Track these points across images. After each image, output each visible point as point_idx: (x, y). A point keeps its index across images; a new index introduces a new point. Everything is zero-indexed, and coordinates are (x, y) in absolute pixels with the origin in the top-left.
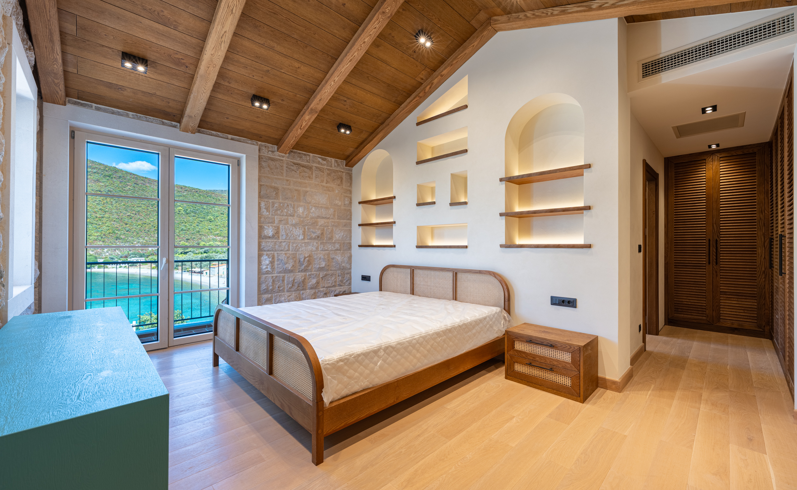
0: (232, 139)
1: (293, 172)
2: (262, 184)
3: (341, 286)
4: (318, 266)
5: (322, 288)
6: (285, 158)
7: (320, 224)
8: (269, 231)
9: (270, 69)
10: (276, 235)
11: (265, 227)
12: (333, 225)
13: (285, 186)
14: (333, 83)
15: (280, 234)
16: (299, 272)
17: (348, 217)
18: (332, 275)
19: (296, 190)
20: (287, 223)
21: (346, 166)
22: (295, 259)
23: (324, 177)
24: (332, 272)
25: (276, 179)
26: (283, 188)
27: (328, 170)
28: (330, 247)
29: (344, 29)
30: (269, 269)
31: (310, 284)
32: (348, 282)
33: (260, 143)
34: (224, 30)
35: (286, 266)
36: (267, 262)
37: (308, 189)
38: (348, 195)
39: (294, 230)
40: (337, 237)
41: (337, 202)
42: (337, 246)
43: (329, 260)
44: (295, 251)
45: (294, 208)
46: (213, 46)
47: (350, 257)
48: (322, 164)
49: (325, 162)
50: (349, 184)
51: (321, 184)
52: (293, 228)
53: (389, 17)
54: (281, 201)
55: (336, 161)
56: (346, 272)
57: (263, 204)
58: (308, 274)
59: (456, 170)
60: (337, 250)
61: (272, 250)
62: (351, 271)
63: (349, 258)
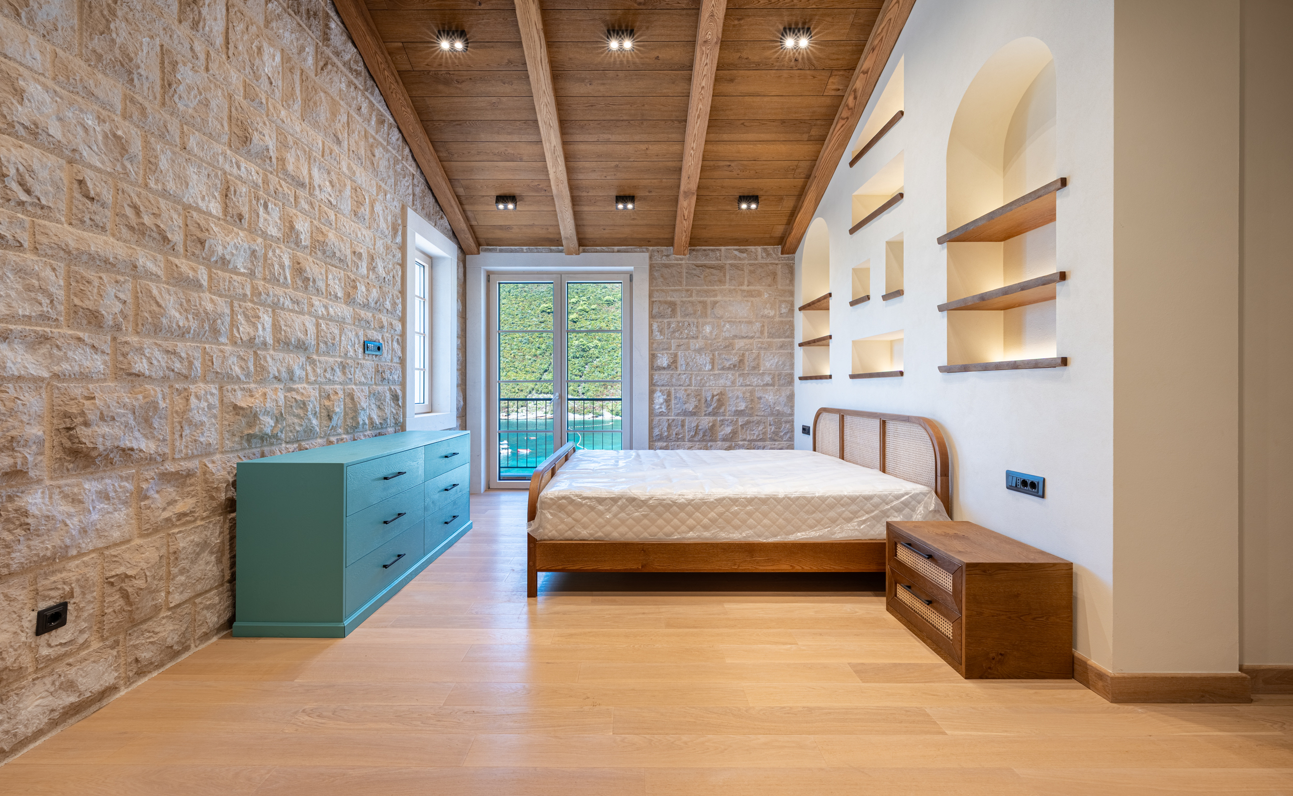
0: (619, 251)
1: (696, 278)
2: (654, 299)
3: (775, 440)
4: (734, 409)
5: (741, 441)
6: (685, 260)
7: (737, 347)
8: (663, 361)
9: (617, 163)
10: (673, 364)
11: (659, 355)
12: (761, 348)
13: (684, 299)
14: (692, 152)
15: (679, 364)
16: (705, 415)
17: (788, 333)
18: (759, 423)
19: (700, 302)
20: (688, 348)
21: (782, 253)
22: (699, 397)
23: (744, 277)
24: (759, 418)
25: (672, 290)
26: (682, 301)
27: (751, 265)
28: (755, 380)
29: (673, 83)
30: (663, 410)
31: (723, 433)
32: (788, 435)
33: (651, 248)
34: (553, 145)
35: (686, 406)
36: (661, 400)
37: (719, 298)
38: (787, 299)
39: (698, 357)
40: (768, 365)
41: (766, 312)
42: (768, 379)
43: (752, 400)
44: (699, 386)
45: (697, 327)
46: (551, 164)
47: (791, 398)
48: (740, 259)
49: (745, 255)
50: (788, 282)
51: (740, 287)
52: (697, 354)
53: (716, 43)
54: (679, 319)
55: (765, 249)
56: (784, 419)
57: (655, 326)
58: (719, 419)
59: (891, 236)
60: (767, 385)
61: (668, 385)
62: (793, 419)
63: (788, 397)
